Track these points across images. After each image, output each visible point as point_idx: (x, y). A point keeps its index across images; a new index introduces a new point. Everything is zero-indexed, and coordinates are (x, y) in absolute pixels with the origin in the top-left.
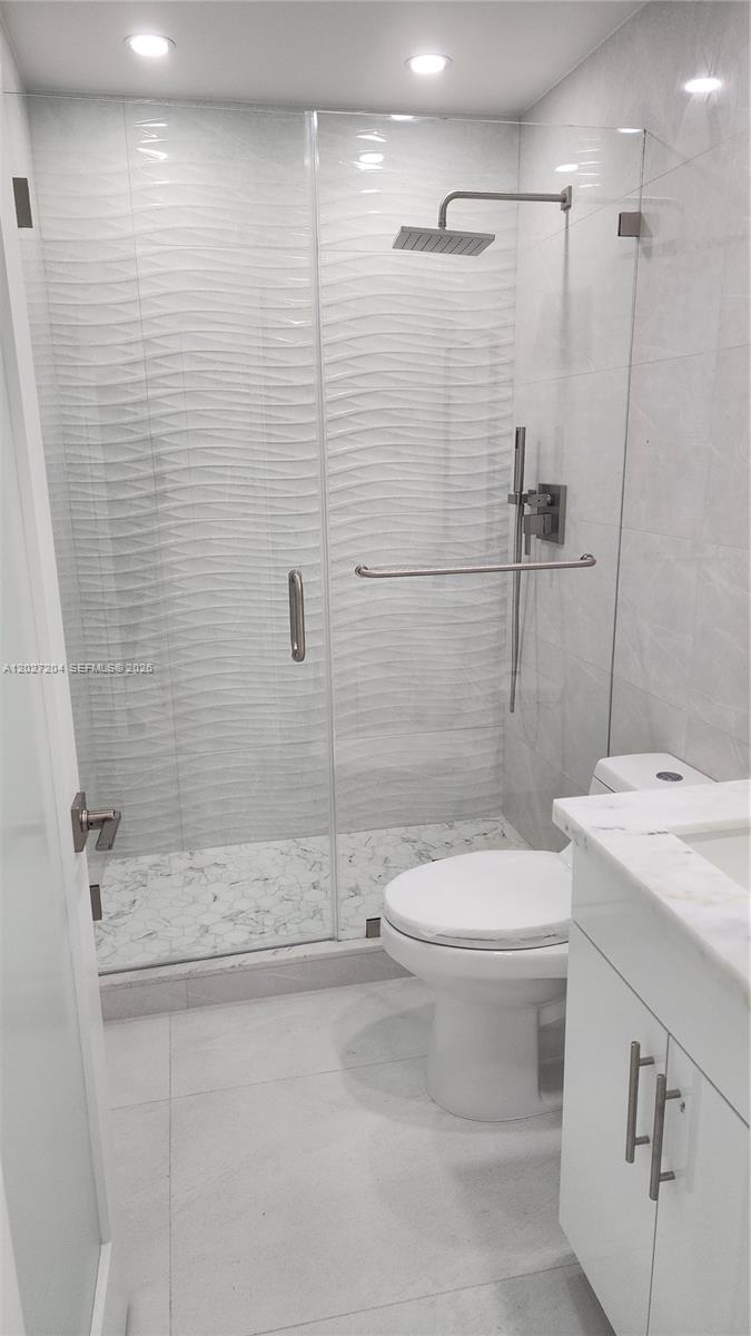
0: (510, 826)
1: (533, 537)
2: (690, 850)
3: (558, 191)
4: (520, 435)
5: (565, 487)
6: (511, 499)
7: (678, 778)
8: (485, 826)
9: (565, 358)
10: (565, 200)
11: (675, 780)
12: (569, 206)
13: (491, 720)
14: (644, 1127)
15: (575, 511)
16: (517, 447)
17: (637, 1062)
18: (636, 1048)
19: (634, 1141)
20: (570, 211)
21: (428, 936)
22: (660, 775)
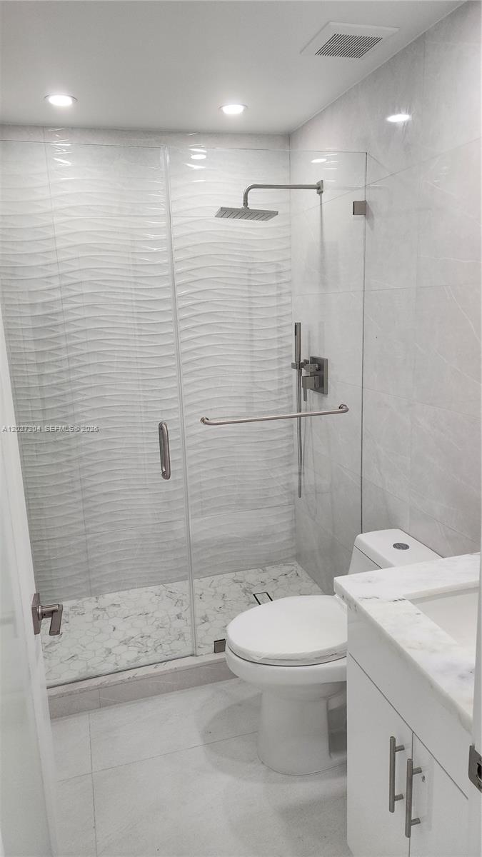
0: (301, 568)
1: (308, 390)
2: (419, 611)
3: (314, 183)
4: (297, 327)
5: (327, 360)
6: (293, 366)
7: (405, 547)
8: (286, 569)
9: (323, 283)
10: (319, 188)
11: (403, 549)
12: (322, 192)
13: (287, 501)
14: (401, 789)
15: (334, 374)
16: (296, 334)
17: (395, 748)
18: (393, 740)
19: (394, 798)
20: (323, 194)
21: (257, 659)
22: (395, 546)
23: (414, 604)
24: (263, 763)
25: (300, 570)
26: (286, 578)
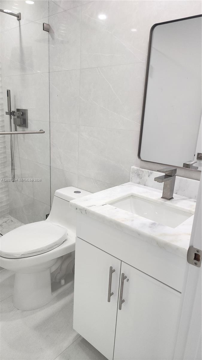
0: (13, 218)
3: (16, 13)
4: (8, 92)
5: (27, 110)
6: (7, 113)
8: (5, 219)
9: (23, 68)
10: (19, 17)
11: (79, 193)
12: (20, 19)
13: (4, 186)
16: (8, 96)
18: (111, 268)
19: (110, 294)
21: (18, 256)
22: (75, 192)
23: (111, 205)
24: (18, 309)
25: (13, 219)
26: (7, 223)
